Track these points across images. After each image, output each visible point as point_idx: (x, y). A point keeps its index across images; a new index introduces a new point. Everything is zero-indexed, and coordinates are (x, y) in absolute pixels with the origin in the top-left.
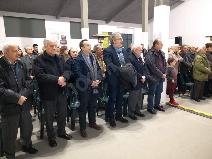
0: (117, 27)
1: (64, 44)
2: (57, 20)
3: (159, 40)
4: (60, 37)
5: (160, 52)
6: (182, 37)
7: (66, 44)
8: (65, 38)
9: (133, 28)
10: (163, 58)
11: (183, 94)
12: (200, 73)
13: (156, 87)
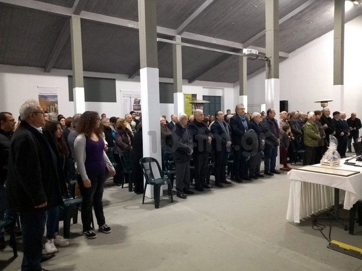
0: (202, 87)
1: (138, 110)
2: (130, 79)
3: (272, 109)
4: (133, 101)
5: (273, 120)
6: (287, 101)
7: (140, 110)
8: (139, 102)
9: (222, 89)
10: (276, 124)
11: (295, 163)
12: (310, 139)
13: (271, 150)
